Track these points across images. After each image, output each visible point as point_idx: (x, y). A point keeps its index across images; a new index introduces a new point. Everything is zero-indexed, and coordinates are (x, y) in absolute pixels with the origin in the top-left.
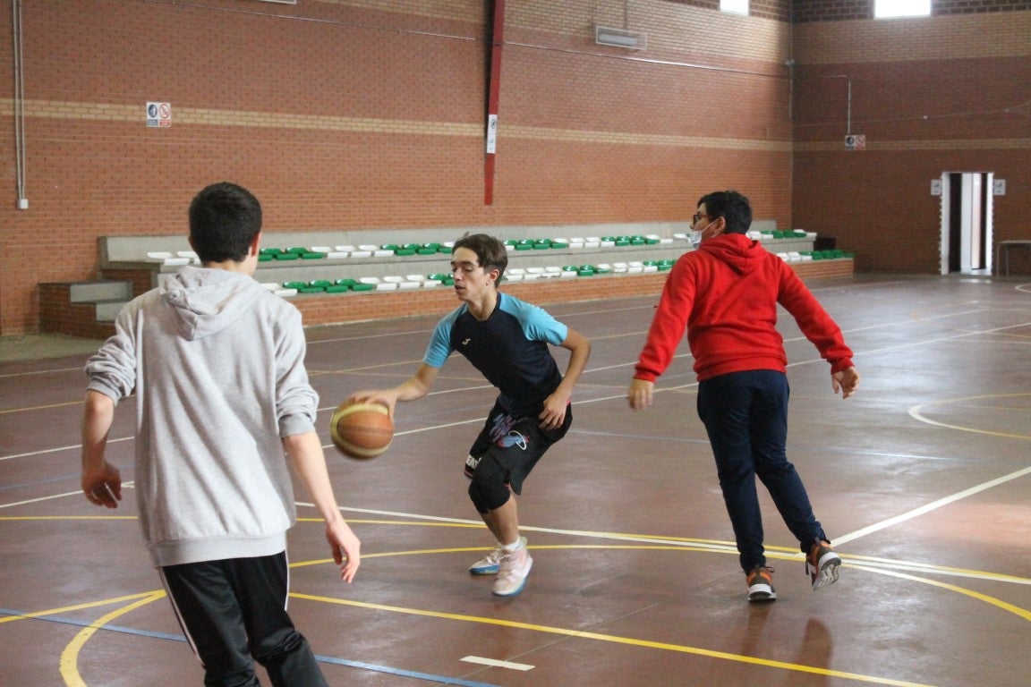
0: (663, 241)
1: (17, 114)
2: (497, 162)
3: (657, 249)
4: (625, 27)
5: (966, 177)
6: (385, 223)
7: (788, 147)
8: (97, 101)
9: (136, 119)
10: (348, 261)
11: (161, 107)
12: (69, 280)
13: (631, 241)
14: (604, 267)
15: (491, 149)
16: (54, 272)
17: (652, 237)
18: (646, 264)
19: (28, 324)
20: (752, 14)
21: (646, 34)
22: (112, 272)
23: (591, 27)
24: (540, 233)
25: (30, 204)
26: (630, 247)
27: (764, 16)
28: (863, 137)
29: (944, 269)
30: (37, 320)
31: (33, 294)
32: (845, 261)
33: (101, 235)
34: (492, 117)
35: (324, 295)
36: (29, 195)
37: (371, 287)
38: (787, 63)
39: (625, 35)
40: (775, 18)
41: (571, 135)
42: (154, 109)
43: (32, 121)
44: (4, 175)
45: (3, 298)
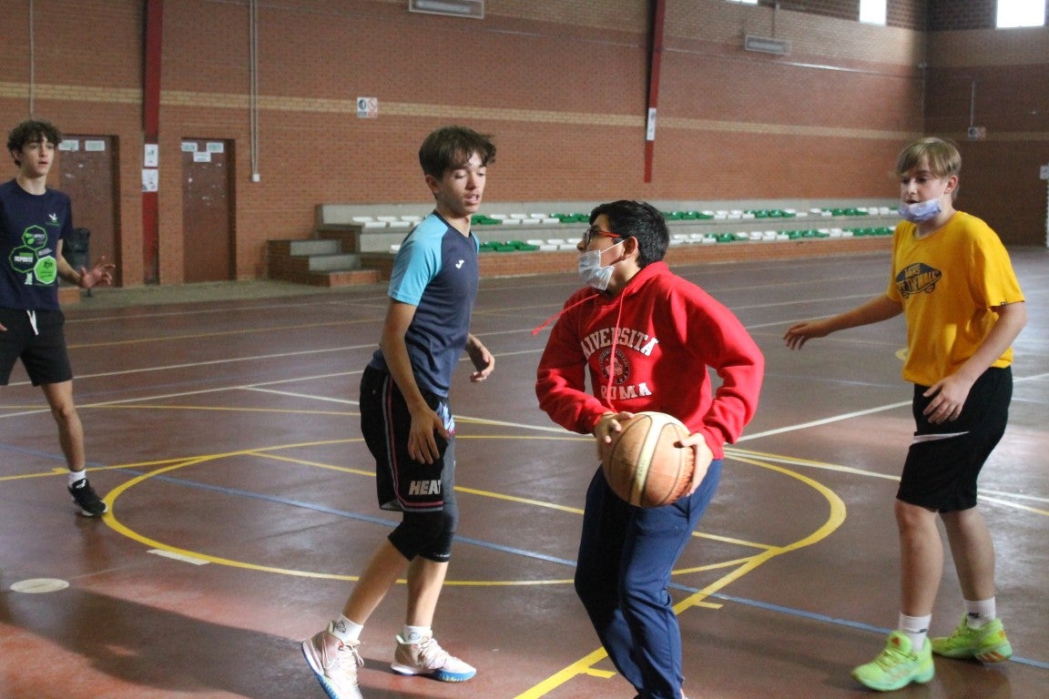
0: (799, 215)
1: (252, 107)
2: (656, 149)
3: (793, 221)
4: (773, 35)
6: (556, 196)
8: (317, 97)
9: (349, 111)
10: (521, 227)
11: (370, 102)
12: (286, 238)
13: (770, 214)
14: (742, 235)
15: (651, 136)
16: (277, 231)
17: (789, 211)
18: (780, 233)
19: (258, 273)
20: (889, 24)
21: (790, 42)
22: (327, 233)
23: (742, 36)
24: (690, 206)
25: (261, 178)
26: (769, 219)
27: (900, 26)
28: (983, 129)
30: (266, 269)
31: (262, 249)
33: (318, 202)
34: (652, 111)
35: (494, 253)
36: (260, 171)
37: (535, 248)
38: (921, 66)
39: (772, 42)
40: (909, 27)
41: (723, 126)
42: (363, 104)
43: (264, 114)
44: (241, 156)
45: (239, 251)
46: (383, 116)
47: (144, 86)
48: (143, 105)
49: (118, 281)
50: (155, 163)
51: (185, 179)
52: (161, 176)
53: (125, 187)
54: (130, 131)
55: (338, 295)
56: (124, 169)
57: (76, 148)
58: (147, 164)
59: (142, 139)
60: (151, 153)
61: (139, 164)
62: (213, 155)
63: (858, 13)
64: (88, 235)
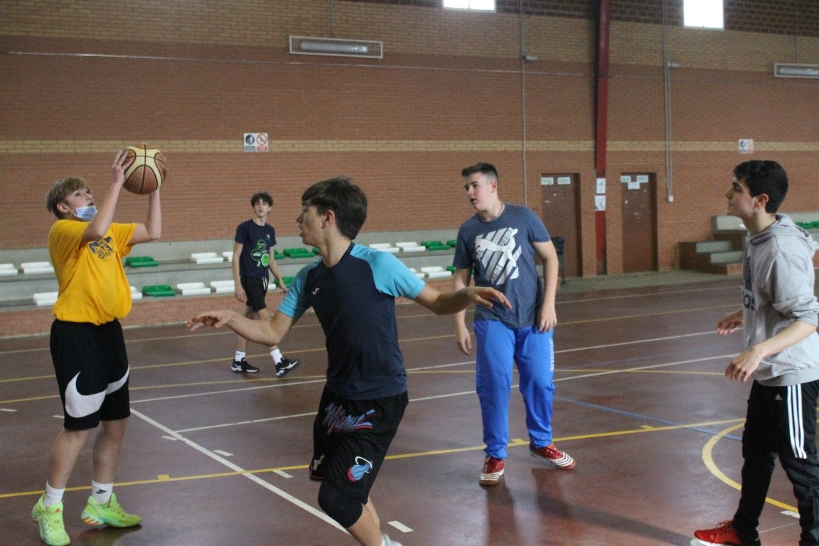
1: (668, 149)
8: (711, 140)
9: (733, 149)
11: (748, 142)
12: (694, 240)
16: (687, 236)
19: (673, 265)
22: (719, 236)
25: (674, 199)
30: (678, 263)
31: (675, 248)
33: (713, 215)
36: (674, 194)
42: (743, 144)
43: (677, 154)
44: (660, 183)
45: (660, 251)
46: (758, 152)
47: (596, 138)
48: (596, 152)
49: (580, 273)
50: (604, 191)
51: (623, 201)
52: (608, 200)
53: (584, 208)
54: (587, 170)
56: (583, 195)
57: (552, 183)
58: (598, 192)
59: (595, 175)
60: (601, 185)
61: (593, 192)
62: (641, 184)
64: (563, 242)
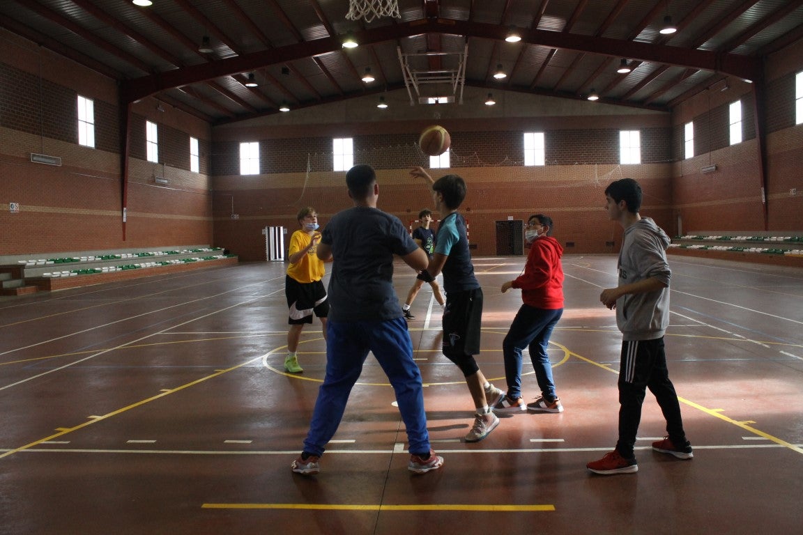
0: (182, 252)
2: (127, 226)
3: (181, 255)
4: (164, 176)
5: (271, 228)
7: (211, 219)
9: (6, 209)
10: (88, 262)
11: (15, 205)
13: (172, 253)
14: (168, 262)
15: (124, 220)
17: (178, 251)
18: (180, 260)
20: (200, 173)
21: (170, 179)
23: (153, 177)
26: (173, 255)
27: (204, 174)
28: (237, 215)
29: (268, 260)
32: (236, 258)
34: (125, 209)
35: (85, 275)
37: (100, 271)
38: (211, 190)
39: (164, 179)
40: (207, 175)
41: (149, 215)
42: (13, 206)
46: (22, 212)
55: (23, 300)
63: (190, 168)
